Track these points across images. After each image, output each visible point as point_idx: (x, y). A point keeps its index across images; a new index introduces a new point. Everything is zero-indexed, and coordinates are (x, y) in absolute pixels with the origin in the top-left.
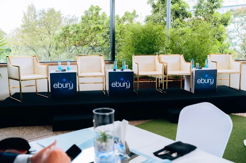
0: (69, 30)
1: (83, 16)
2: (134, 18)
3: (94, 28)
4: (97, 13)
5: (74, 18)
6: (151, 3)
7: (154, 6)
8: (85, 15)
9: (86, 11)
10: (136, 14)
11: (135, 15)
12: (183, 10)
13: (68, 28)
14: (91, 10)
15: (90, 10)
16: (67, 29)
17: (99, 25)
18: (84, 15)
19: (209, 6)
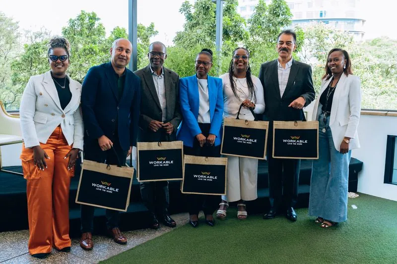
0: (40, 51)
1: (66, 28)
2: (151, 36)
3: (85, 50)
4: (92, 24)
5: (43, 31)
6: (186, 12)
7: (190, 17)
8: (69, 26)
9: (71, 20)
10: (155, 30)
11: (152, 30)
12: (237, 27)
13: (37, 48)
14: (81, 18)
15: (78, 19)
16: (37, 50)
17: (93, 45)
18: (67, 26)
19: (272, 21)
